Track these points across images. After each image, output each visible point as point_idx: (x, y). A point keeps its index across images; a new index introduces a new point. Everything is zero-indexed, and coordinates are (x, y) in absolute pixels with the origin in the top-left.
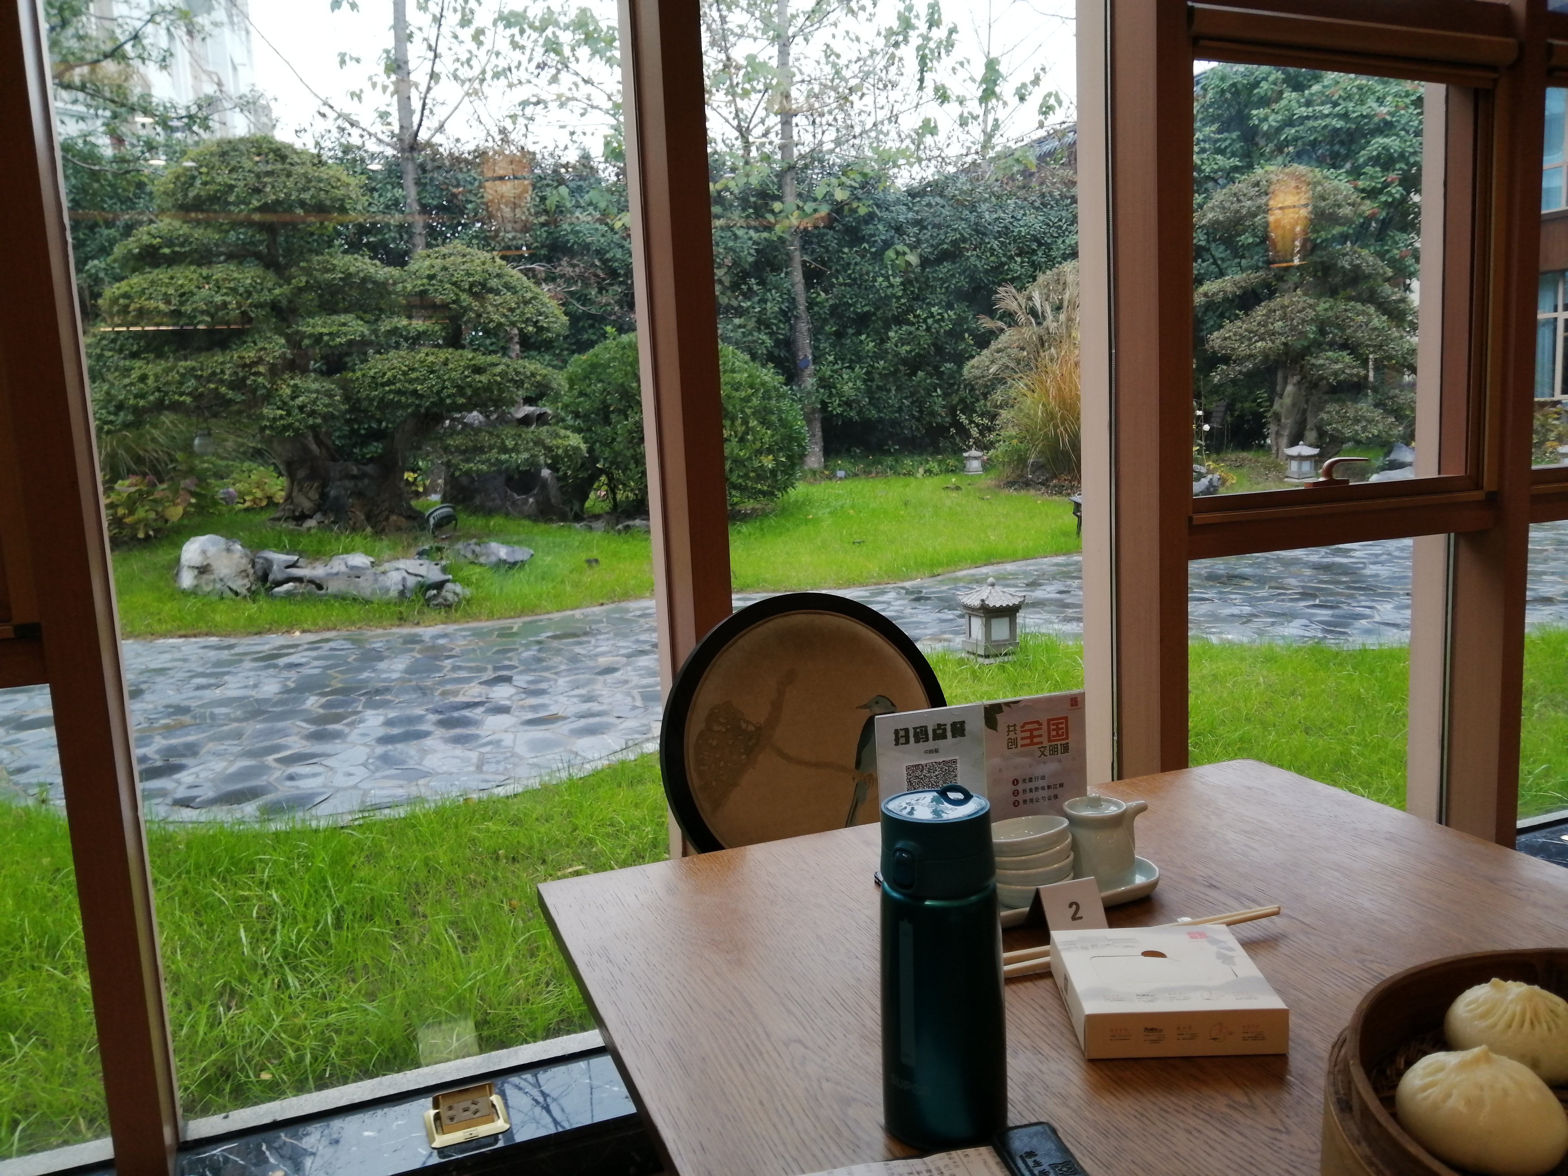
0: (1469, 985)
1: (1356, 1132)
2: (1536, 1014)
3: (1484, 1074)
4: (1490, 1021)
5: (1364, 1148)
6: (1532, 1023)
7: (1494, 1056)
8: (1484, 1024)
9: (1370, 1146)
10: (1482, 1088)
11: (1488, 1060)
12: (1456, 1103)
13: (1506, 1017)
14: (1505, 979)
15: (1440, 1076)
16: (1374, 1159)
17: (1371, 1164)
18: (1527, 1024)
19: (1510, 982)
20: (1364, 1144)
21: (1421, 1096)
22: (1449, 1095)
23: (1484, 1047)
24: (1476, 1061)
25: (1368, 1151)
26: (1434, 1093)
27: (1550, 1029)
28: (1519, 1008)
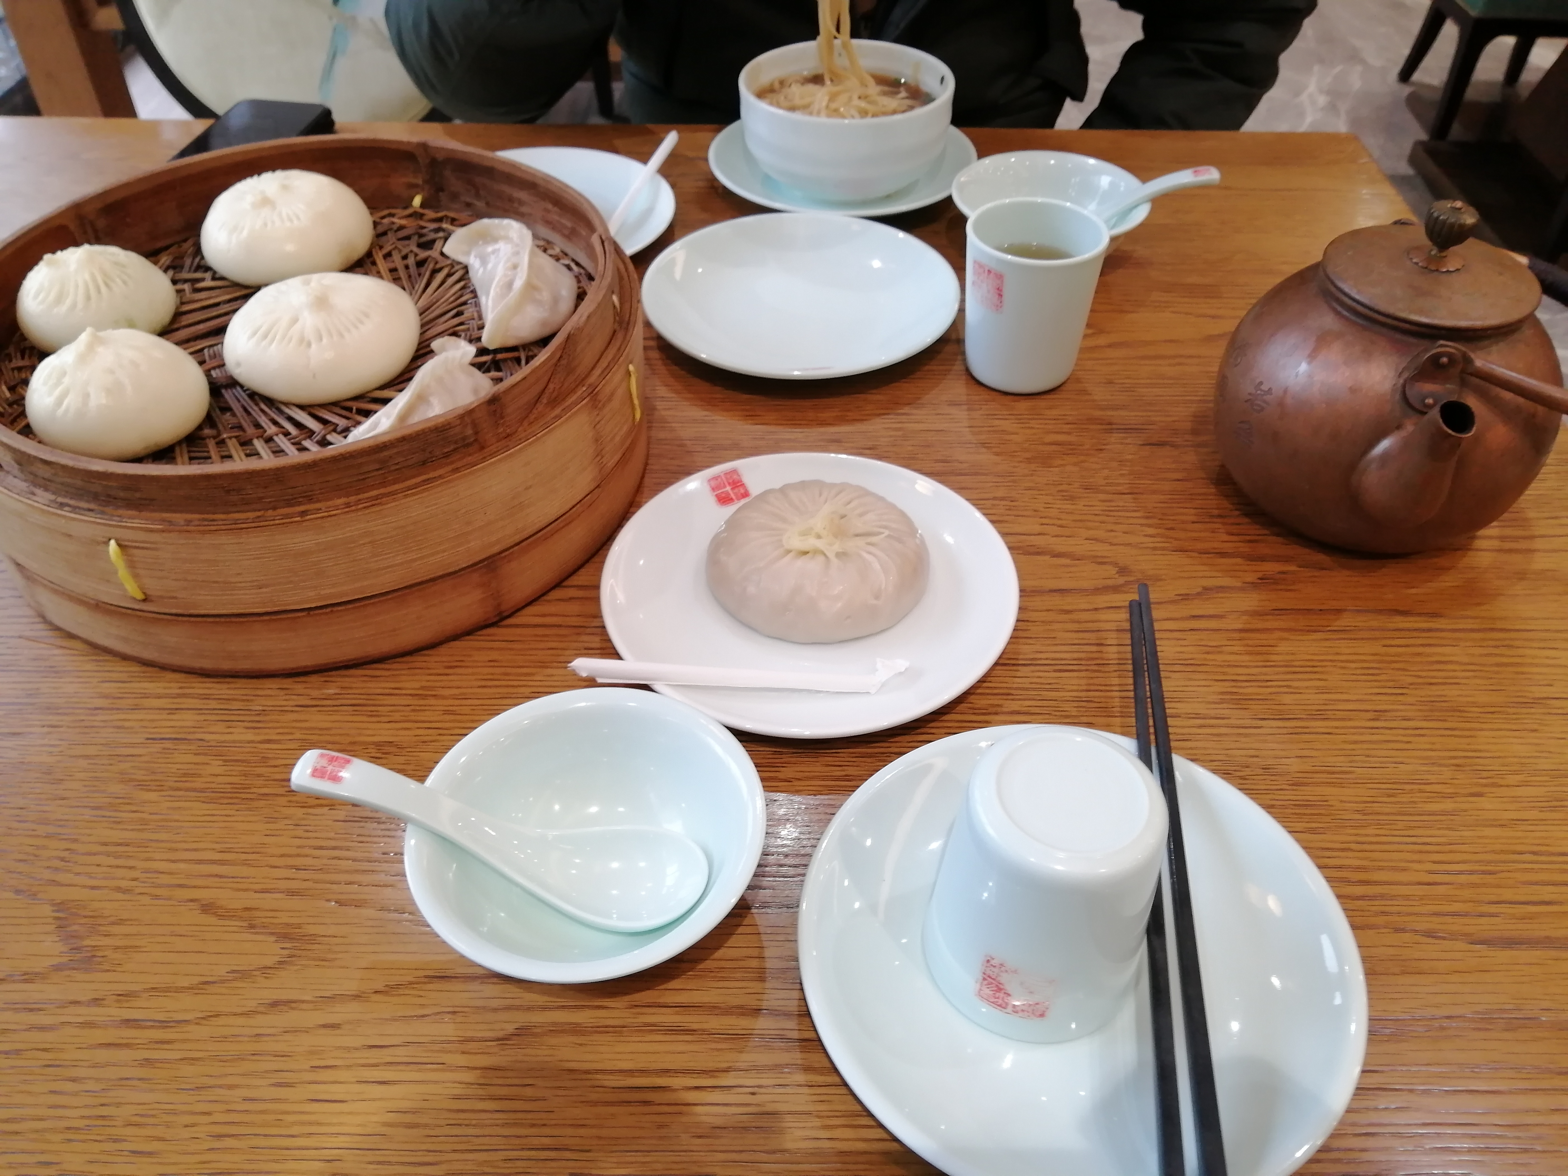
0: (22, 276)
1: (23, 485)
2: (105, 274)
3: (105, 357)
4: (68, 302)
5: (43, 496)
6: (107, 285)
7: (101, 334)
8: (64, 308)
9: (46, 489)
10: (112, 372)
11: (102, 342)
12: (97, 399)
13: (81, 291)
14: (53, 252)
15: (66, 380)
16: (60, 500)
17: (62, 505)
18: (103, 289)
19: (59, 253)
20: (39, 491)
21: (60, 411)
22: (87, 396)
23: (89, 330)
24: (91, 347)
25: (50, 496)
26: (71, 402)
27: (125, 282)
28: (87, 276)
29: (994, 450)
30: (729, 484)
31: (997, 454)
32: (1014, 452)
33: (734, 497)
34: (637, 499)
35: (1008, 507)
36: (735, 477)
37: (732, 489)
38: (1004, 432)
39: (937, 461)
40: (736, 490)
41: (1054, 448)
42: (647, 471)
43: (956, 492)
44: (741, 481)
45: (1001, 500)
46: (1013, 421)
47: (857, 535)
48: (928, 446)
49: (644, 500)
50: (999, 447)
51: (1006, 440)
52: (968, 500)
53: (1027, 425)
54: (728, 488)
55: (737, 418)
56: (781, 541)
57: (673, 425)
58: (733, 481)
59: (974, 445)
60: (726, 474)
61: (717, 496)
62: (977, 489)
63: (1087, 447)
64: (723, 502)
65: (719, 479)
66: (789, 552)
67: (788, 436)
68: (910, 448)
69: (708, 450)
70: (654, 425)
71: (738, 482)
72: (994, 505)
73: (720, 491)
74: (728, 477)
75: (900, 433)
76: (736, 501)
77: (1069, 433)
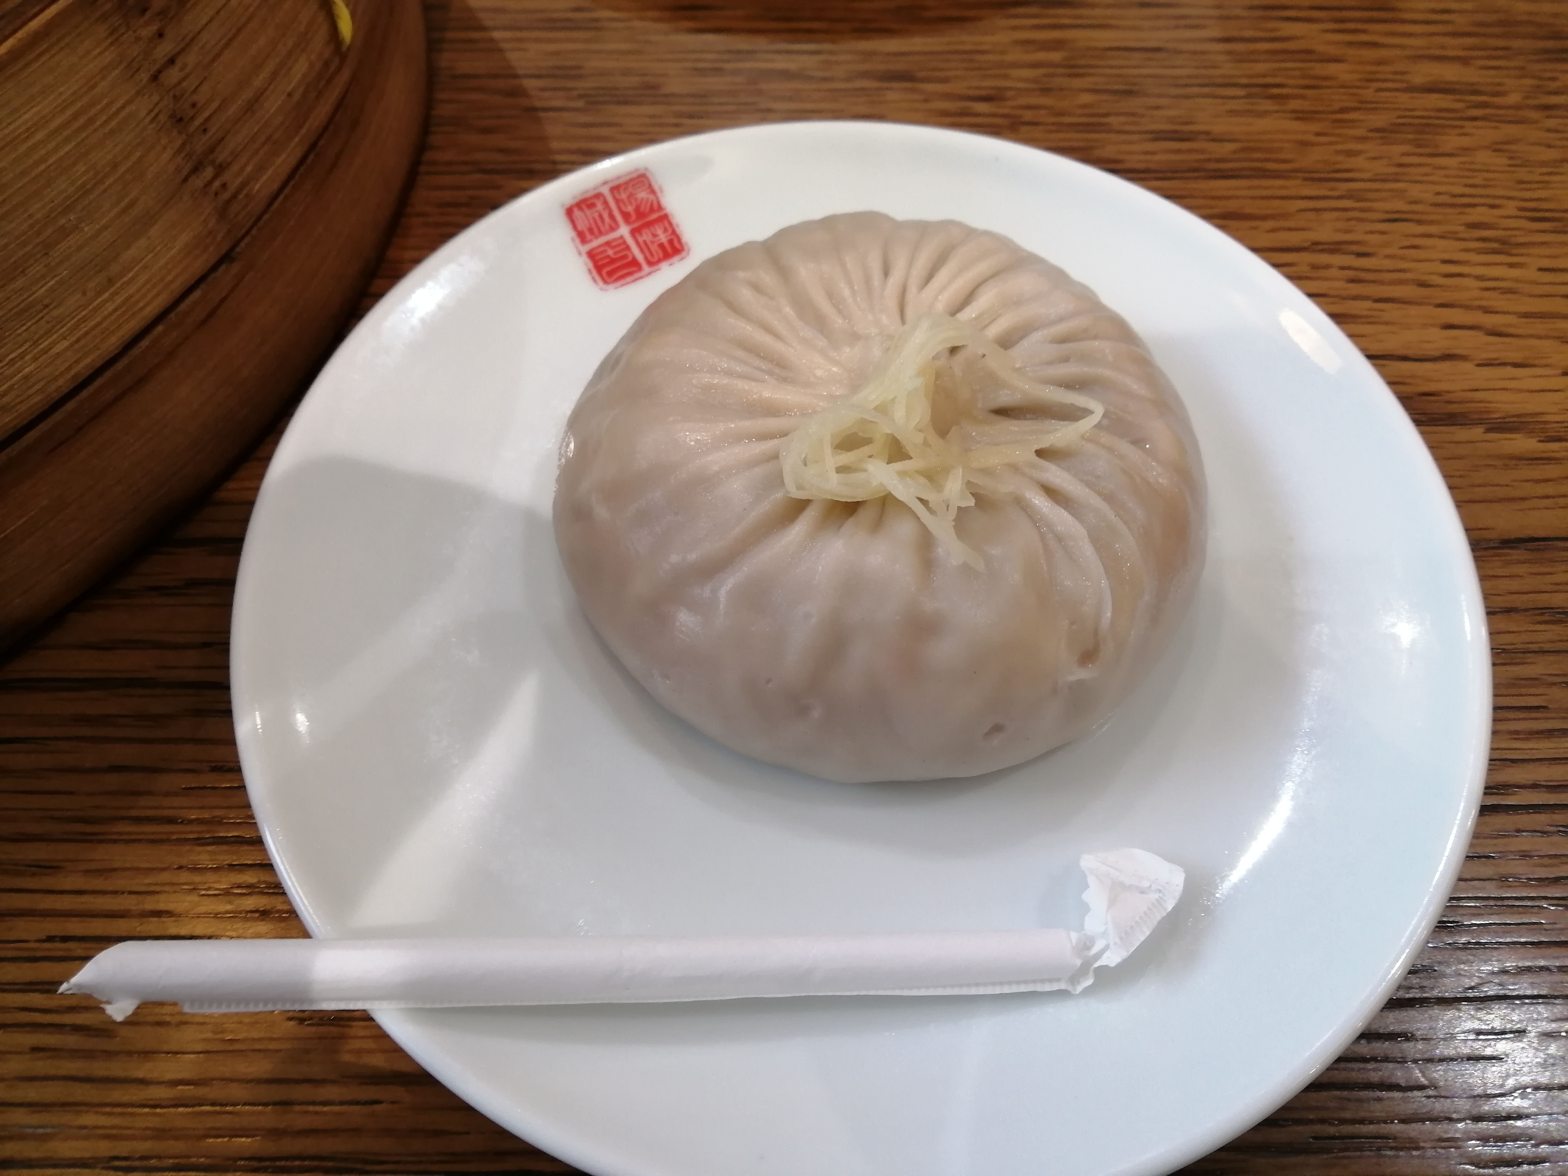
29: (1294, 104)
30: (626, 216)
31: (1301, 116)
32: (1343, 110)
33: (640, 257)
34: (392, 253)
35: (1350, 274)
36: (642, 195)
37: (633, 232)
38: (1307, 54)
39: (1159, 136)
40: (646, 236)
41: (1436, 100)
42: (423, 169)
43: (1222, 227)
44: (660, 208)
45: (1332, 251)
46: (1325, 26)
47: (1003, 412)
48: (1129, 93)
49: (409, 255)
50: (1303, 97)
51: (1317, 78)
52: (1255, 250)
53: (1364, 38)
54: (624, 231)
55: (656, 14)
56: (775, 456)
57: (496, 35)
58: (637, 209)
59: (1241, 92)
60: (615, 189)
61: (591, 255)
62: (1264, 218)
63: (1513, 98)
64: (610, 274)
65: (600, 206)
66: (799, 506)
67: (781, 63)
68: (1086, 98)
69: (580, 104)
70: (449, 35)
71: (652, 210)
72: (1315, 267)
73: (602, 240)
74: (624, 196)
75: (1056, 56)
76: (646, 268)
77: (1465, 61)
